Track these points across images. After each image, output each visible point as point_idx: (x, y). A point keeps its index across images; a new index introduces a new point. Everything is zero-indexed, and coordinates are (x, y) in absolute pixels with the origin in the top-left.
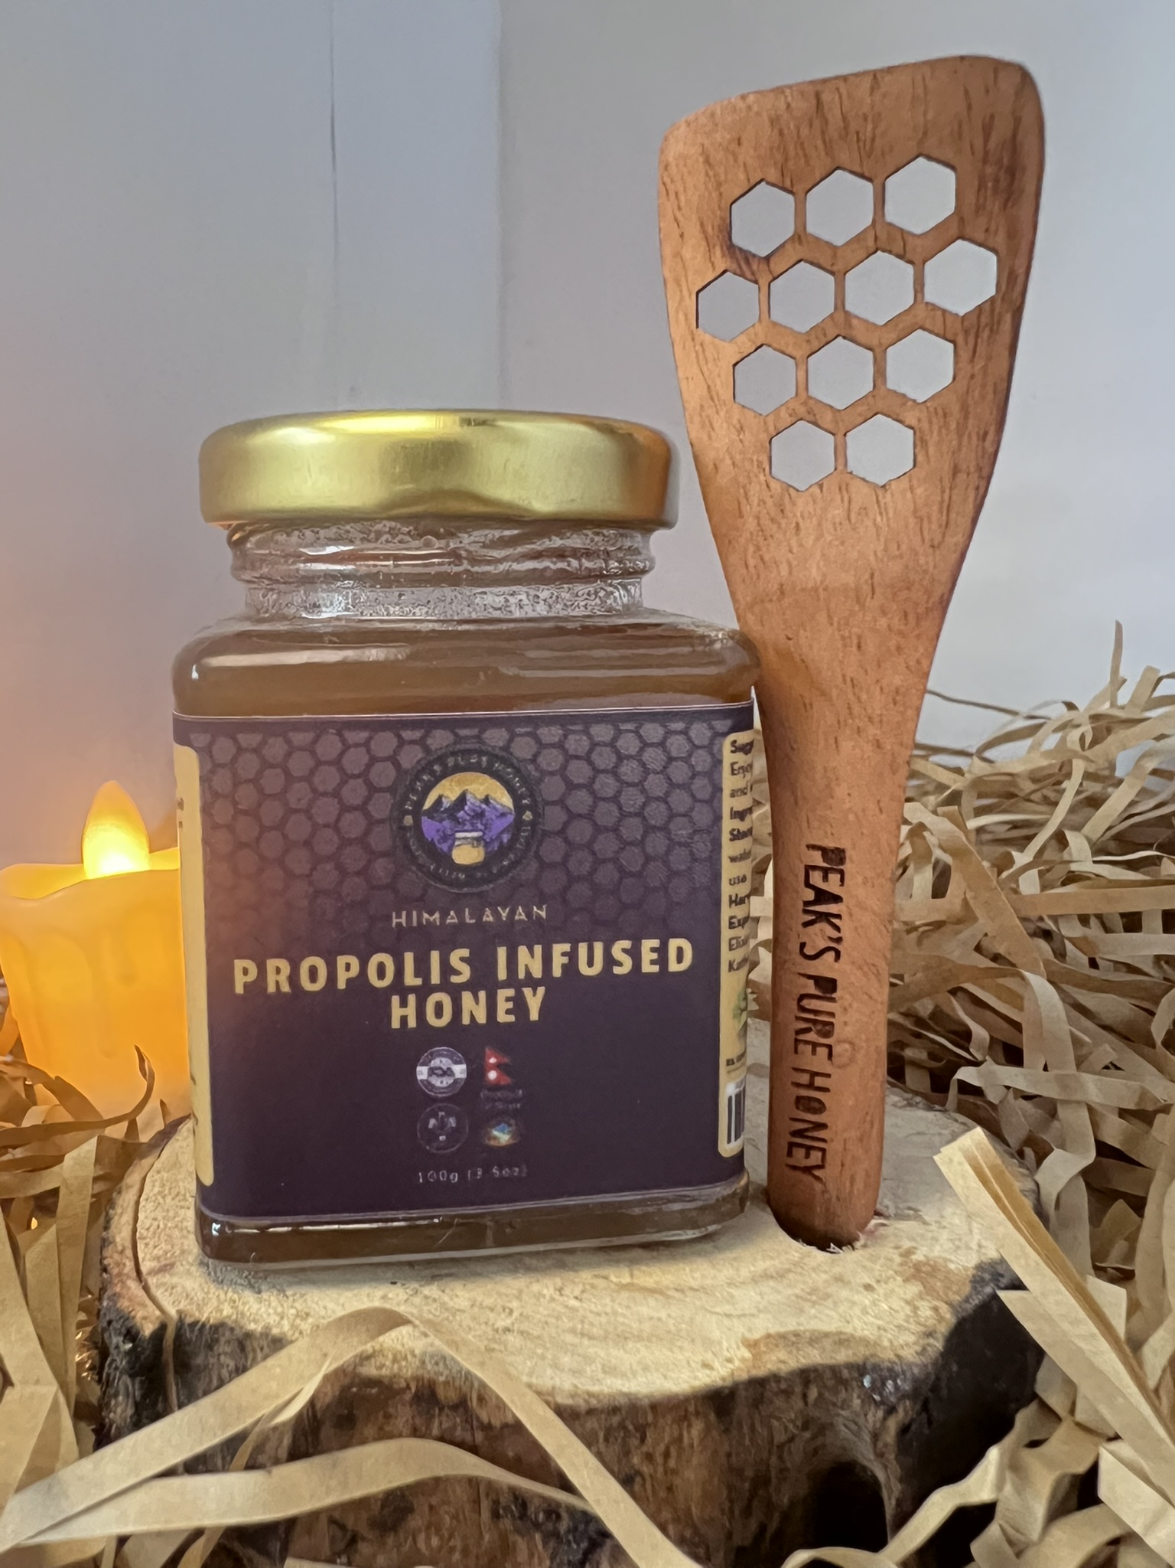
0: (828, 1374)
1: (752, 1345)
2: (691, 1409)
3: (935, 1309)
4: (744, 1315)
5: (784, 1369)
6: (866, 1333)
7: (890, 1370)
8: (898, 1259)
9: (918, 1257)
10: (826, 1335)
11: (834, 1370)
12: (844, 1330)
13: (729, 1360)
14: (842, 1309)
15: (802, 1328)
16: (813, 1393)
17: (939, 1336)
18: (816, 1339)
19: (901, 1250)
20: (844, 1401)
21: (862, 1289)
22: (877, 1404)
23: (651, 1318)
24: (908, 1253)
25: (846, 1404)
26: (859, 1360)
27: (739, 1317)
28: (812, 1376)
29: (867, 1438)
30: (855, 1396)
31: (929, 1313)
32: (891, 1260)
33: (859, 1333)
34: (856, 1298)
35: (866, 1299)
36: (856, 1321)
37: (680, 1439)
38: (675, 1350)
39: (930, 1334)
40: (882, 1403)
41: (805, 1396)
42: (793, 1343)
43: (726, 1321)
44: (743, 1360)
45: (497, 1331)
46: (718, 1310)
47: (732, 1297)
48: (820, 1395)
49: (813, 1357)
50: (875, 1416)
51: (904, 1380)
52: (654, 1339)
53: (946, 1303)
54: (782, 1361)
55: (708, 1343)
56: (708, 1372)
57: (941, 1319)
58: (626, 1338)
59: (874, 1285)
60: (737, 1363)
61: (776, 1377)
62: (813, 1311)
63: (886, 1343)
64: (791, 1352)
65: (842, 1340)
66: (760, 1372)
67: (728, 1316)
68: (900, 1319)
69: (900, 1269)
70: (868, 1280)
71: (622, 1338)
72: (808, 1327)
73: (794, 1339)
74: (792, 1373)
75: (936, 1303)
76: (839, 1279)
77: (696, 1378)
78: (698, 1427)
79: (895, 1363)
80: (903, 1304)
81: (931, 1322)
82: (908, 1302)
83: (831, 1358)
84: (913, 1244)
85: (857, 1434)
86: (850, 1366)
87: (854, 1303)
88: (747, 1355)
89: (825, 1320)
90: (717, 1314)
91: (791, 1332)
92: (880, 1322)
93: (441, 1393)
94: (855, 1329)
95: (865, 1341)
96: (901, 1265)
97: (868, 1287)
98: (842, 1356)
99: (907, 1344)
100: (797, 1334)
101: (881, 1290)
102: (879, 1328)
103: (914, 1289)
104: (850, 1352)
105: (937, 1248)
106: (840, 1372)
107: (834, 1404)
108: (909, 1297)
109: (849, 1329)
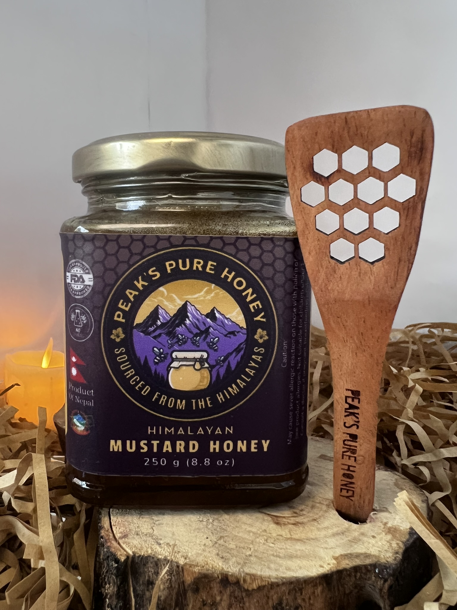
0: (363, 568)
1: (336, 558)
2: (318, 582)
3: (398, 544)
4: (332, 548)
5: (348, 567)
6: (375, 553)
7: (385, 566)
8: (383, 526)
9: (389, 525)
10: (362, 554)
11: (365, 566)
12: (367, 552)
13: (329, 564)
14: (366, 545)
15: (352, 552)
16: (359, 574)
17: (400, 553)
18: (358, 556)
19: (383, 523)
20: (369, 578)
21: (371, 538)
22: (381, 578)
23: (299, 550)
24: (385, 524)
25: (370, 579)
26: (374, 562)
27: (330, 549)
28: (358, 568)
29: (378, 591)
30: (373, 576)
31: (396, 545)
32: (380, 527)
33: (373, 553)
34: (370, 541)
35: (373, 541)
36: (371, 549)
37: (314, 593)
38: (310, 561)
39: (397, 553)
40: (382, 578)
41: (355, 576)
42: (350, 557)
43: (325, 550)
44: (334, 564)
45: (247, 556)
46: (323, 546)
47: (326, 541)
48: (361, 575)
49: (357, 562)
50: (380, 583)
51: (390, 570)
52: (302, 557)
53: (402, 542)
54: (347, 564)
55: (321, 558)
56: (322, 568)
57: (400, 547)
58: (292, 557)
59: (375, 535)
60: (332, 565)
61: (345, 570)
62: (356, 546)
63: (382, 556)
64: (349, 561)
65: (367, 556)
66: (340, 568)
67: (326, 548)
68: (386, 548)
69: (384, 530)
70: (373, 534)
71: (291, 557)
72: (354, 551)
73: (350, 556)
74: (351, 568)
75: (398, 542)
76: (363, 534)
77: (318, 571)
78: (320, 589)
79: (386, 564)
80: (386, 542)
81: (396, 549)
82: (388, 542)
83: (364, 562)
84: (387, 521)
85: (374, 590)
86: (371, 565)
87: (369, 543)
88: (334, 561)
89: (359, 549)
90: (322, 547)
91: (348, 554)
92: (380, 549)
93: (230, 579)
94: (371, 551)
95: (374, 556)
96: (384, 528)
97: (374, 537)
98: (368, 562)
99: (390, 557)
100: (351, 554)
101: (378, 537)
102: (379, 551)
103: (389, 537)
104: (371, 560)
105: (396, 522)
106: (368, 567)
107: (366, 579)
108: (388, 540)
109: (369, 552)
